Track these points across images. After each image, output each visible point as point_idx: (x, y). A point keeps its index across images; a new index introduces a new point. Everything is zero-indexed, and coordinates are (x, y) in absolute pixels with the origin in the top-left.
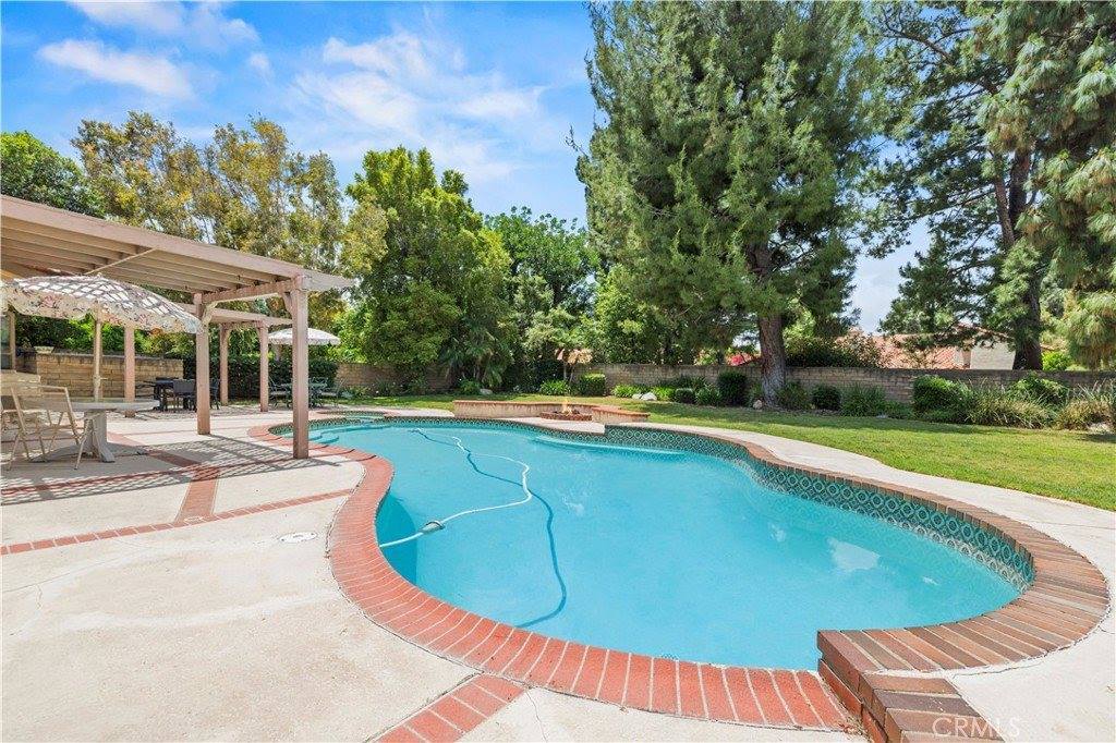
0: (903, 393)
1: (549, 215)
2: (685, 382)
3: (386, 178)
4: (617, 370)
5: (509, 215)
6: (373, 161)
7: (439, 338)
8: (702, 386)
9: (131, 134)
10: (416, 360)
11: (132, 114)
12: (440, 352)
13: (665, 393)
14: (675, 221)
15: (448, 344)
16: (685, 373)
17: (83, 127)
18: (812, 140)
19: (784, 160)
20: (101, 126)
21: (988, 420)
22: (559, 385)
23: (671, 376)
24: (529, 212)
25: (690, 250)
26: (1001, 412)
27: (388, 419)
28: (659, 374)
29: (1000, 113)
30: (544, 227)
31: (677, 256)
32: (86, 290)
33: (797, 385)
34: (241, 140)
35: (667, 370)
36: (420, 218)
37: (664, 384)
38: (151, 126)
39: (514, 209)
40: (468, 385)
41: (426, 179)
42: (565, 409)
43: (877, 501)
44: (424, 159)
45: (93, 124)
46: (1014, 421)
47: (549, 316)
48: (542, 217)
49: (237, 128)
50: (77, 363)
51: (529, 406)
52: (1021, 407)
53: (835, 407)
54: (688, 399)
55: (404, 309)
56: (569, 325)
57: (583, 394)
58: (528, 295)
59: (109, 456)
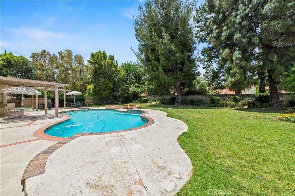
0: (207, 100)
2: (164, 99)
3: (96, 58)
4: (150, 97)
5: (127, 63)
6: (93, 55)
7: (108, 92)
9: (42, 54)
11: (42, 50)
12: (108, 95)
13: (159, 102)
15: (110, 93)
16: (164, 97)
17: (32, 54)
20: (35, 53)
22: (137, 101)
23: (161, 98)
24: (131, 62)
27: (89, 110)
28: (159, 97)
32: (19, 89)
33: (186, 99)
34: (63, 53)
36: (103, 66)
38: (46, 52)
39: (128, 62)
40: (115, 102)
41: (105, 58)
42: (129, 106)
44: (104, 53)
45: (34, 53)
46: (227, 106)
47: (135, 85)
49: (62, 51)
50: (29, 100)
53: (193, 104)
54: (163, 103)
55: (100, 86)
56: (139, 87)
57: (142, 103)
58: (130, 81)
59: (23, 117)
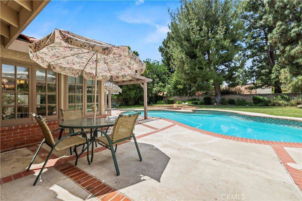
0: (250, 100)
1: (156, 61)
2: (195, 100)
4: (176, 97)
7: (134, 91)
8: (199, 100)
10: (130, 97)
13: (190, 102)
14: (196, 62)
16: (194, 97)
18: (230, 43)
19: (223, 48)
21: (274, 105)
23: (190, 98)
24: (150, 60)
25: (201, 68)
26: (277, 103)
28: (187, 98)
29: (274, 37)
30: (155, 63)
31: (197, 70)
33: (224, 98)
35: (189, 97)
37: (189, 100)
42: (175, 107)
43: (280, 121)
46: (280, 105)
47: (158, 85)
48: (154, 61)
51: (165, 107)
52: (281, 102)
53: (234, 104)
54: (196, 104)
56: (164, 87)
57: (169, 104)
